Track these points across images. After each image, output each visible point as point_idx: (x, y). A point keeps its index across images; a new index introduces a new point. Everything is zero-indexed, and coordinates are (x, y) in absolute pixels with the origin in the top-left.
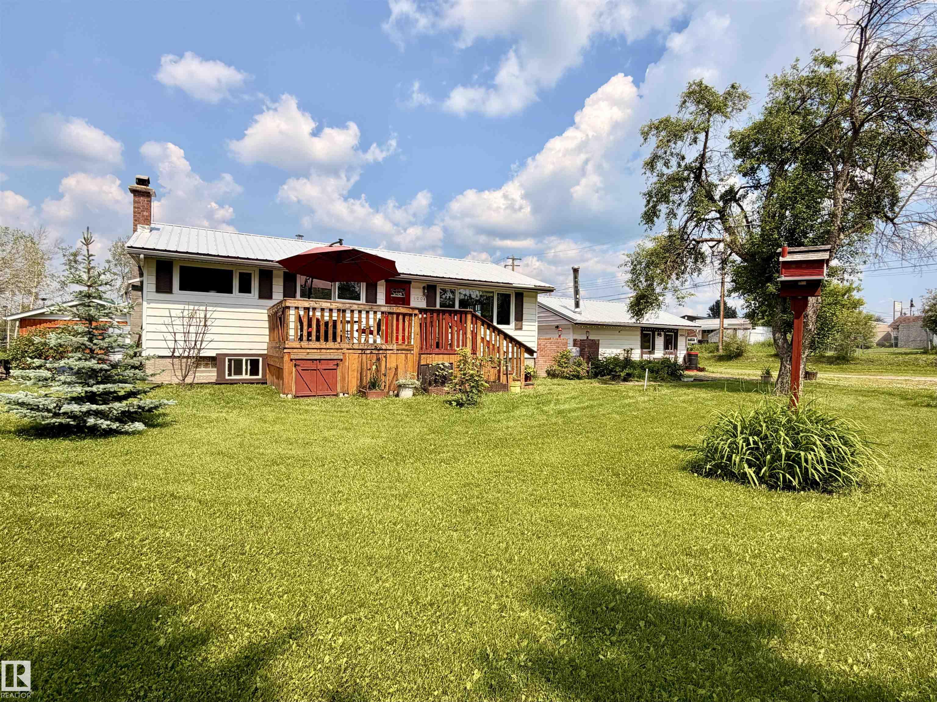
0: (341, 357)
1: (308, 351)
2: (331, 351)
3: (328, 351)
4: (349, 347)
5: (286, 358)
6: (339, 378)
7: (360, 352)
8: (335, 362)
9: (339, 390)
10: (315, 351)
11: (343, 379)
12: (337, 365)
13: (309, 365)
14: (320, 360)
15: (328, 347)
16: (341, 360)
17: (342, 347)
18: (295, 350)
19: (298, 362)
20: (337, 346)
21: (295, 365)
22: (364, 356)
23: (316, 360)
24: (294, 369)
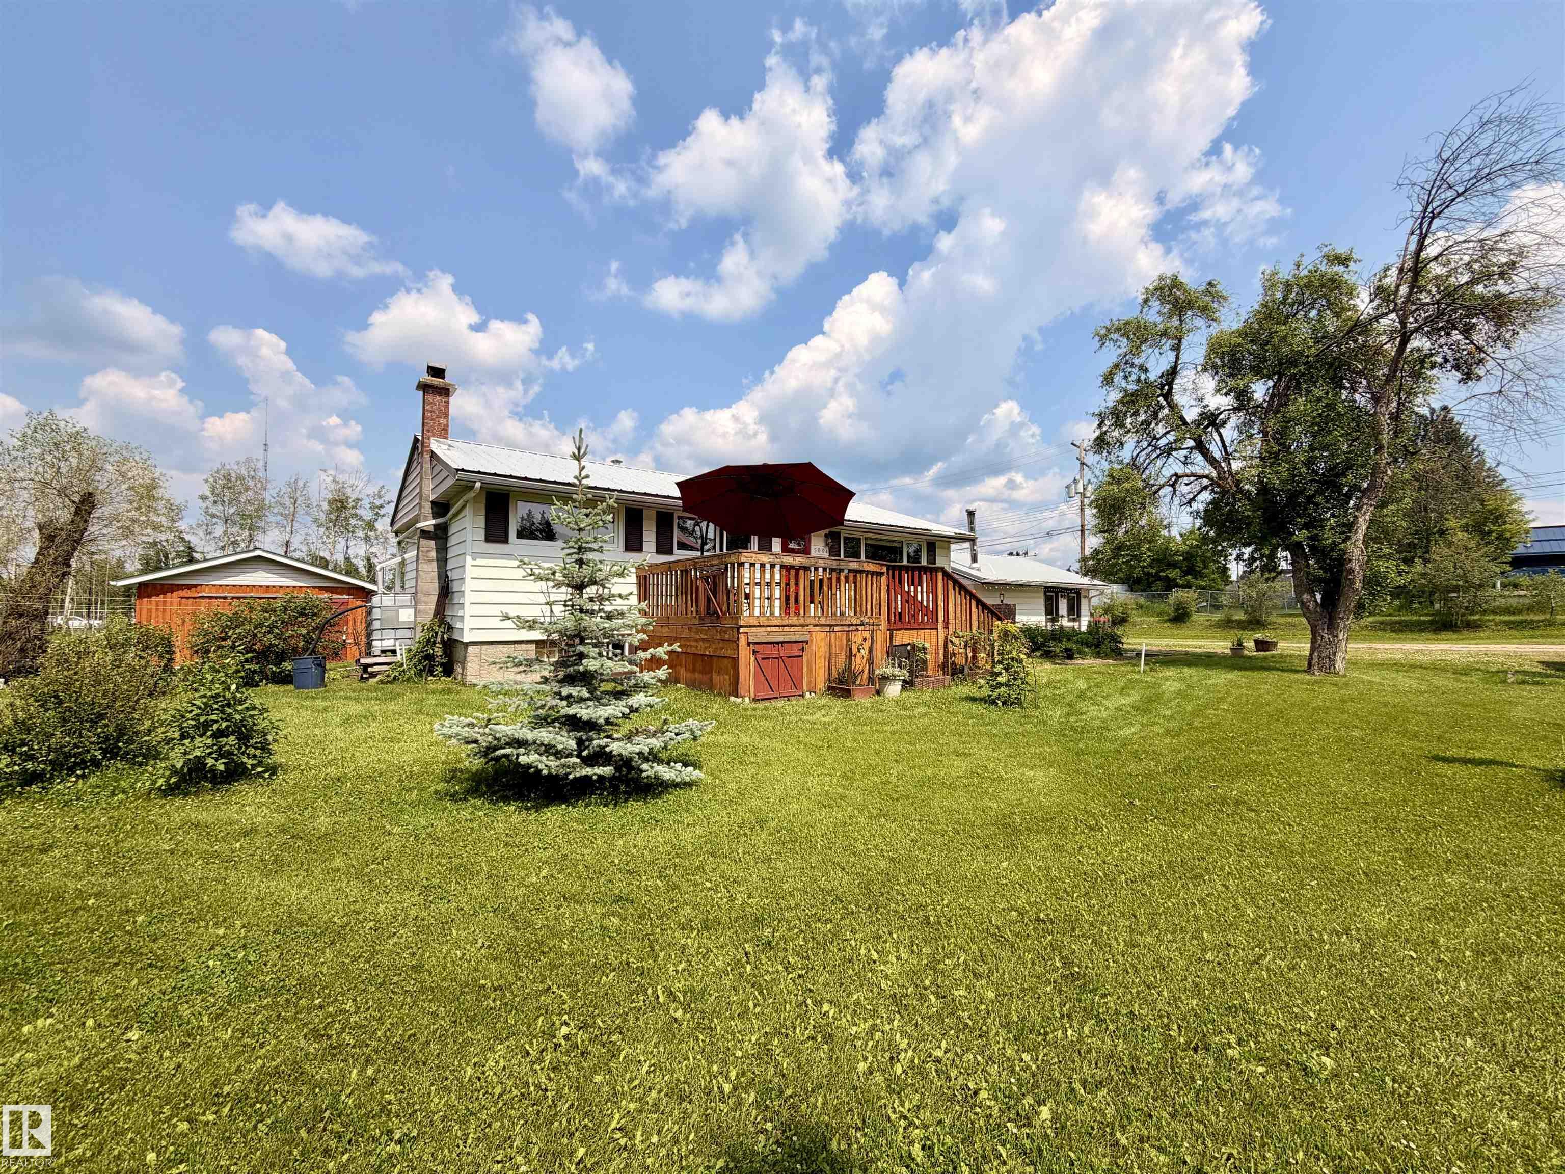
0: (807, 638)
1: (769, 629)
2: (796, 628)
3: (792, 629)
4: (816, 622)
5: (743, 641)
6: (805, 670)
7: (828, 629)
8: (800, 646)
9: (805, 688)
10: (777, 629)
11: (810, 670)
12: (803, 649)
13: (769, 649)
14: (782, 642)
15: (790, 622)
16: (807, 642)
17: (807, 622)
18: (754, 629)
19: (757, 648)
20: (801, 622)
21: (754, 652)
22: (833, 634)
23: (778, 643)
24: (752, 659)
